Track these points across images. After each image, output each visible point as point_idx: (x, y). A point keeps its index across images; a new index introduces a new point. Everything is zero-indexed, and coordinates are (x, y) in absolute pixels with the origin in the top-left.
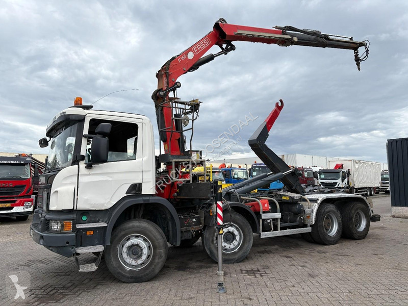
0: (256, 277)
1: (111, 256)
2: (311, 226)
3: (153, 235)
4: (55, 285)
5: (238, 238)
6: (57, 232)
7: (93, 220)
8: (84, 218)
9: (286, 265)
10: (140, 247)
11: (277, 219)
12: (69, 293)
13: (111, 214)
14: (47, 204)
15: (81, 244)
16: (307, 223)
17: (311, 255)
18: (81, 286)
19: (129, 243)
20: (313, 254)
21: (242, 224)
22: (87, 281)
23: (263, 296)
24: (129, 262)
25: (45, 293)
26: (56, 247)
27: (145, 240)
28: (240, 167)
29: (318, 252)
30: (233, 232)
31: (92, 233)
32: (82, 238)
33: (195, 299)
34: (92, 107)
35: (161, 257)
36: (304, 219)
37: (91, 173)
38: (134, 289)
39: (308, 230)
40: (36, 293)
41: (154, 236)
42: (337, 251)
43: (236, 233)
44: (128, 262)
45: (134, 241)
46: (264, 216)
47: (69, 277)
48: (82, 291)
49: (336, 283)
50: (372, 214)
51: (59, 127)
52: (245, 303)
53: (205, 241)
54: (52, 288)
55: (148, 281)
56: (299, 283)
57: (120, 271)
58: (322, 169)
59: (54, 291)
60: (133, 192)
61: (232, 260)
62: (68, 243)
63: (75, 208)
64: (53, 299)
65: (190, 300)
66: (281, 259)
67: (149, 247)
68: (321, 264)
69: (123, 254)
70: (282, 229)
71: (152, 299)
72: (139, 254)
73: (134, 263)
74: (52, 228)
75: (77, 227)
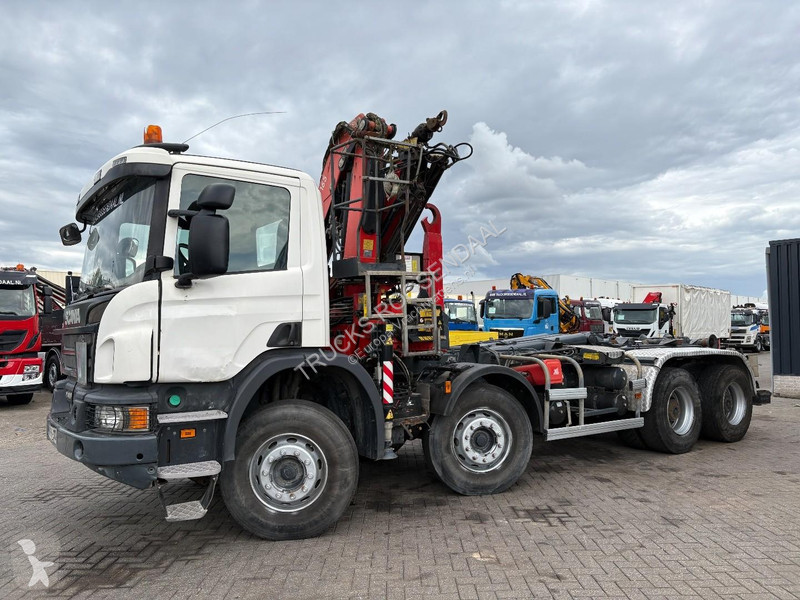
0: (550, 525)
1: (236, 482)
2: (643, 414)
3: (328, 435)
4: (108, 547)
5: (501, 441)
6: (114, 432)
7: (195, 404)
8: (175, 400)
9: (607, 499)
10: (298, 462)
11: (578, 400)
12: (143, 566)
13: (235, 391)
14: (88, 368)
15: (168, 460)
16: (633, 408)
17: (648, 475)
18: (168, 548)
19: (274, 454)
20: (652, 473)
21: (508, 410)
22: (178, 536)
23: (586, 571)
24: (277, 497)
25: (89, 566)
26: (113, 466)
27: (310, 446)
28: (460, 298)
29: (661, 468)
30: (491, 428)
31: (193, 433)
32: (171, 444)
33: (435, 578)
34: (185, 148)
35: (346, 483)
36: (626, 401)
37: (190, 298)
38: (290, 555)
39: (638, 422)
40: (68, 566)
41: (331, 438)
42: (699, 466)
43: (498, 429)
44: (273, 496)
45: (286, 448)
46: (554, 394)
47: (139, 526)
48: (173, 559)
49: (728, 538)
50: (756, 390)
51: (108, 196)
52: (551, 586)
53: (431, 448)
54: (105, 554)
55: (318, 535)
56: (651, 539)
57: (256, 515)
58: (621, 302)
59: (109, 561)
60: (283, 342)
61: (489, 487)
62: (140, 456)
63: (154, 379)
64: (109, 580)
65: (425, 581)
66: (591, 484)
67: (320, 463)
68: (679, 494)
69: (262, 477)
70: (588, 420)
71: (336, 580)
72: (297, 478)
73: (286, 497)
74: (101, 423)
75: (161, 421)
